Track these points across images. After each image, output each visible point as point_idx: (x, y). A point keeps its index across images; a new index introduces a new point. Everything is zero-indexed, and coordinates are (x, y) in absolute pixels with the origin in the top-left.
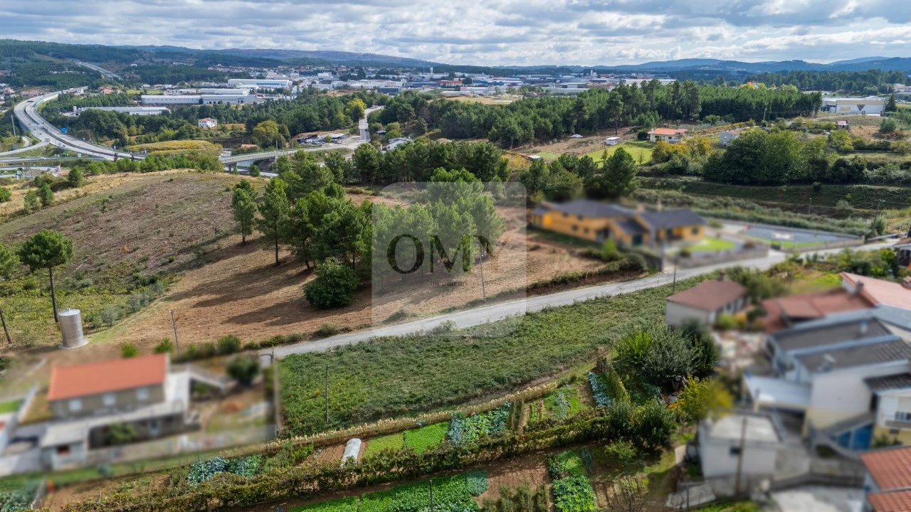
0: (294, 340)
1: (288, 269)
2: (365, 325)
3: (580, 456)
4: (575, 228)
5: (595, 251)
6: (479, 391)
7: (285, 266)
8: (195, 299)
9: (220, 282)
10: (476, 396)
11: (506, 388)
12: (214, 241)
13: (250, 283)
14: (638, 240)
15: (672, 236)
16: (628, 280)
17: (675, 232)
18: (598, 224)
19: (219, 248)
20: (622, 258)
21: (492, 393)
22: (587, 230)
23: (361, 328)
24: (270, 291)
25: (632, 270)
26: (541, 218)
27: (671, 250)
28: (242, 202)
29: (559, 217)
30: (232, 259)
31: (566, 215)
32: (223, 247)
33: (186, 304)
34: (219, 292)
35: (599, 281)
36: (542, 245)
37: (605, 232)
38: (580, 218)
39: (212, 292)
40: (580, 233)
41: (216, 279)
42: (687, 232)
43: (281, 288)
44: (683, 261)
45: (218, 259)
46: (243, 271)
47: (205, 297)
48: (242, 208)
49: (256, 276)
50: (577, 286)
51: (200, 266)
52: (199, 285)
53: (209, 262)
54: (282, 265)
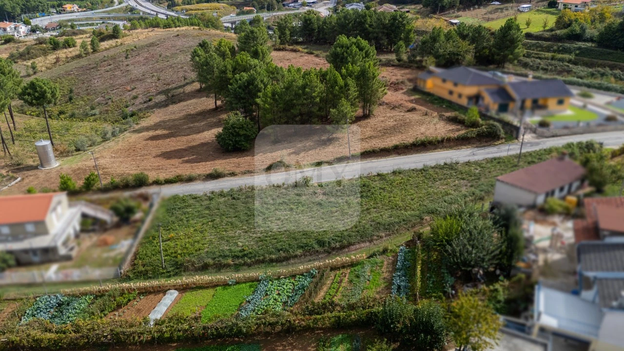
0: (190, 180)
1: (222, 114)
2: (248, 171)
3: (351, 345)
4: (451, 93)
5: (462, 116)
6: (299, 252)
7: (221, 110)
8: (151, 133)
9: (174, 120)
10: (296, 256)
11: (325, 251)
12: (180, 87)
13: (192, 123)
14: (503, 108)
15: (537, 106)
16: (484, 146)
17: (541, 102)
18: (471, 90)
19: (184, 92)
20: (482, 125)
21: (311, 255)
22: (460, 96)
23: (245, 173)
24: (203, 131)
25: (489, 137)
26: (425, 81)
27: (533, 119)
28: (197, 58)
29: (439, 82)
30: (189, 102)
31: (444, 81)
32: (187, 92)
33: (140, 138)
34: (169, 128)
35: (457, 145)
36: (418, 107)
37: (476, 98)
38: (456, 85)
39: (165, 129)
40: (454, 98)
41: (173, 117)
42: (552, 103)
43: (211, 129)
44: (540, 130)
45: (180, 101)
46: (192, 113)
47: (159, 132)
48: (197, 62)
49: (199, 117)
50: (435, 149)
51: (166, 105)
52: (160, 122)
53: (174, 103)
54: (219, 110)
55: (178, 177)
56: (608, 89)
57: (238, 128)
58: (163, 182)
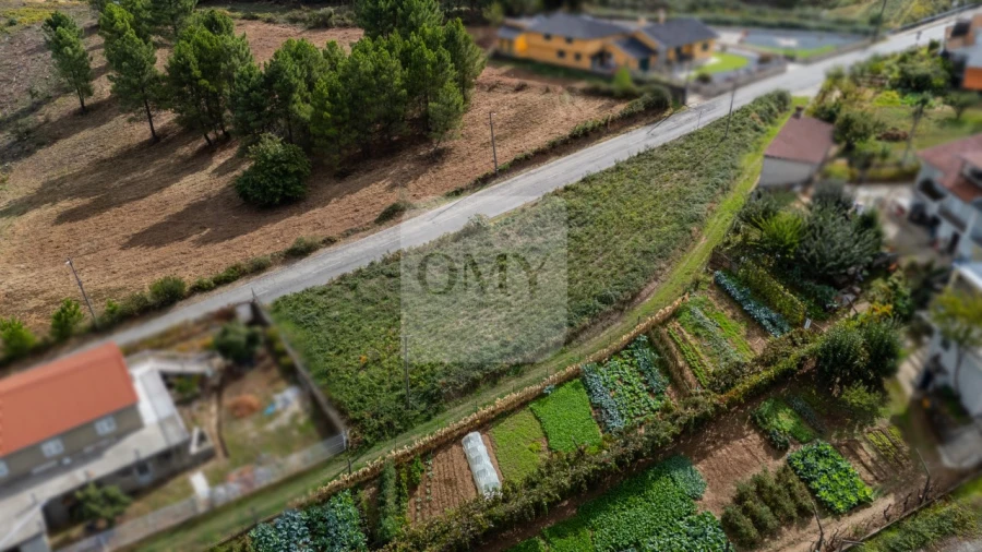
0: (259, 268)
1: (177, 147)
2: (352, 230)
3: (791, 407)
4: (561, 54)
5: (603, 86)
6: (586, 320)
7: (168, 142)
8: (49, 211)
9: (76, 177)
10: (585, 328)
11: (616, 309)
12: (33, 109)
13: (126, 175)
14: (644, 65)
15: (683, 57)
16: (654, 122)
17: (684, 51)
18: (593, 46)
19: (47, 121)
20: (642, 94)
21: (601, 320)
22: (578, 56)
23: (348, 235)
24: (167, 184)
25: (659, 105)
26: (511, 42)
27: (683, 76)
28: (69, 49)
29: (539, 41)
30: (79, 137)
31: (548, 37)
32: (54, 119)
33: (39, 219)
34: (81, 193)
35: (622, 127)
36: (529, 82)
37: (601, 56)
38: (569, 40)
39: (72, 195)
40: (569, 61)
41: (66, 171)
42: (697, 50)
43: (181, 178)
44: (705, 88)
45: (55, 139)
46: (105, 155)
47: (65, 205)
48: (69, 57)
49: (130, 162)
50: (599, 138)
51: (29, 153)
52: (44, 185)
53: (41, 145)
54: (163, 141)
55: (235, 268)
56: (727, 24)
57: (285, 162)
58: (213, 285)
